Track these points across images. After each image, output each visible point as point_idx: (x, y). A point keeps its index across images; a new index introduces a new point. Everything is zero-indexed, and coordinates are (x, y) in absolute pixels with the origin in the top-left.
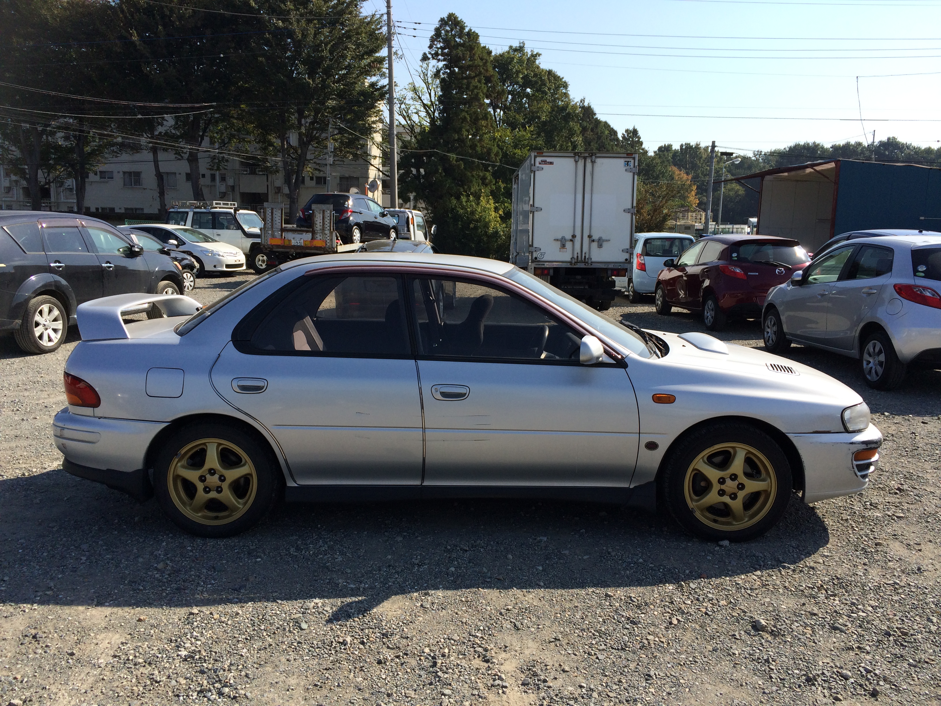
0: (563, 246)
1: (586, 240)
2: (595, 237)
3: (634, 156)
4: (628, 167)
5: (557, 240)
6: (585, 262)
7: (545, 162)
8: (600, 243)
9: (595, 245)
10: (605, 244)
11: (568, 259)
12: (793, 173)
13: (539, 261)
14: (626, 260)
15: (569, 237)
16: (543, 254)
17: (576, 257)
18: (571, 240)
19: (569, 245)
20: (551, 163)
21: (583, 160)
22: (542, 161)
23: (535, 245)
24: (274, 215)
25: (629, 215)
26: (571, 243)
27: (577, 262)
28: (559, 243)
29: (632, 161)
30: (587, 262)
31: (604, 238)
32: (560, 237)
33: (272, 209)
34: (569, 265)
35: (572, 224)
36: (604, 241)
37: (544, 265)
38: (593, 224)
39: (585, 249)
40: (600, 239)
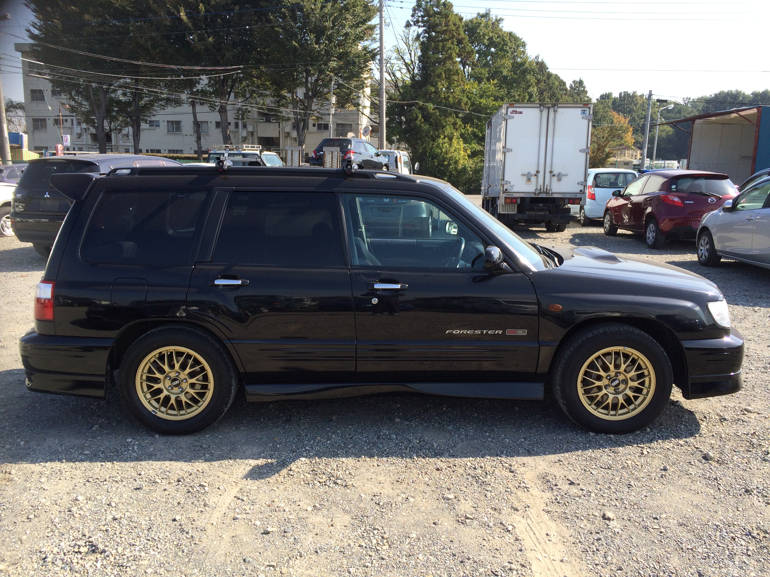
0: (529, 180)
1: (548, 174)
2: (556, 172)
3: (589, 106)
4: (585, 115)
5: (524, 175)
6: (547, 193)
7: (515, 112)
8: (560, 177)
9: (555, 179)
10: (563, 178)
11: (533, 190)
12: (719, 118)
13: (509, 192)
14: (581, 191)
15: (534, 172)
16: (512, 186)
17: (539, 189)
18: (536, 175)
19: (533, 179)
20: (521, 113)
21: (547, 110)
22: (513, 111)
23: (506, 179)
24: (293, 156)
25: (584, 154)
26: (535, 177)
27: (540, 193)
28: (525, 178)
29: (588, 110)
31: (563, 172)
32: (526, 173)
33: (292, 151)
34: (533, 196)
35: (536, 162)
36: (562, 175)
37: (513, 195)
38: (554, 162)
39: (547, 182)
40: (559, 174)
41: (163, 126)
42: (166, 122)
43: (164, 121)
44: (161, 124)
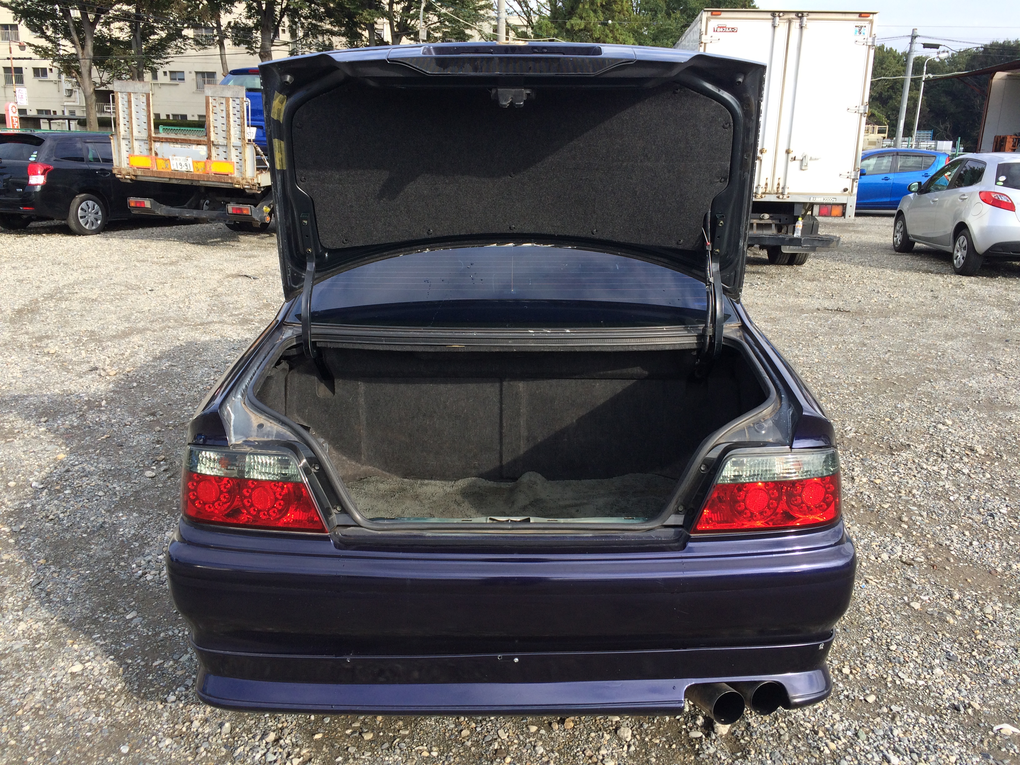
1: (782, 157)
3: (871, 18)
4: (861, 37)
7: (723, 28)
8: (804, 162)
20: (733, 30)
21: (787, 25)
22: (718, 27)
27: (765, 193)
29: (868, 26)
31: (812, 153)
36: (811, 159)
41: (190, 78)
42: (194, 74)
43: (190, 72)
44: (187, 76)
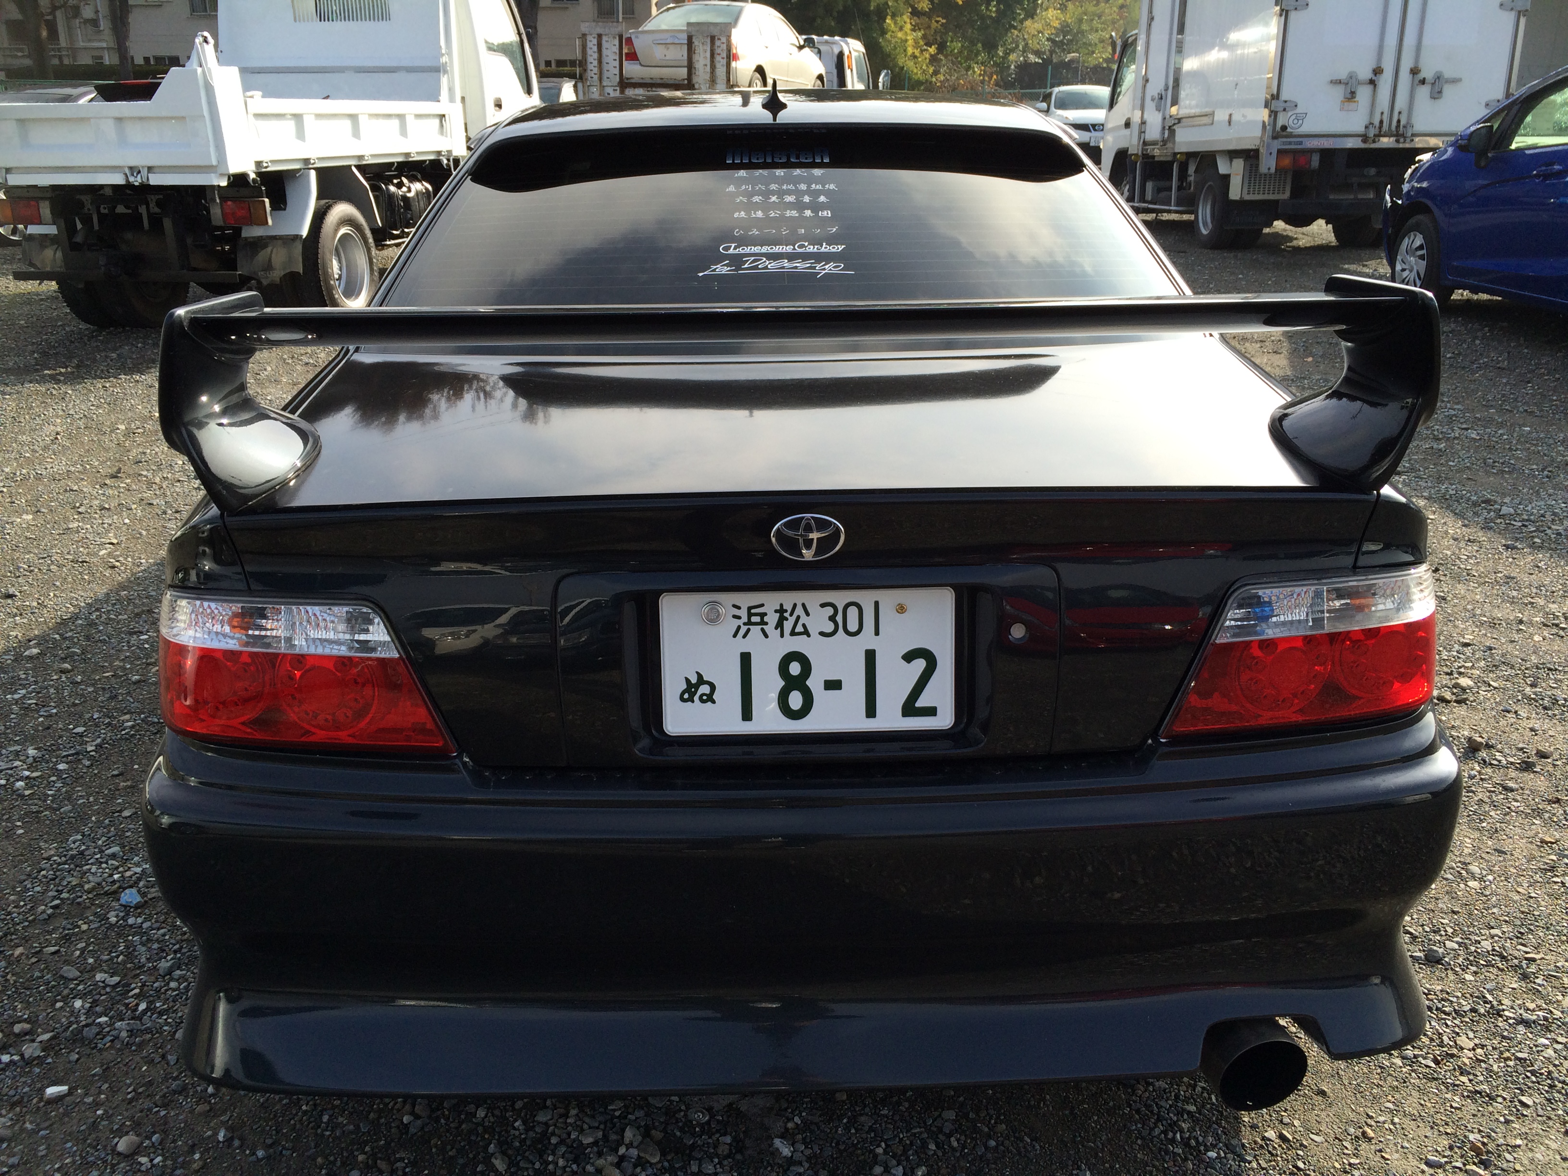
0: (1350, 96)
2: (1427, 73)
5: (1337, 82)
6: (1396, 135)
9: (1423, 92)
10: (1448, 90)
11: (1360, 128)
13: (1291, 135)
15: (1365, 73)
16: (1301, 118)
17: (1377, 122)
18: (1372, 82)
19: (1364, 94)
23: (1284, 96)
24: (605, 52)
25: (1512, 15)
26: (1370, 88)
28: (1339, 93)
30: (1403, 135)
32: (1343, 75)
33: (600, 36)
34: (1358, 144)
35: (1374, 41)
37: (1301, 143)
38: (1426, 41)
39: (1401, 102)
40: (1438, 78)
